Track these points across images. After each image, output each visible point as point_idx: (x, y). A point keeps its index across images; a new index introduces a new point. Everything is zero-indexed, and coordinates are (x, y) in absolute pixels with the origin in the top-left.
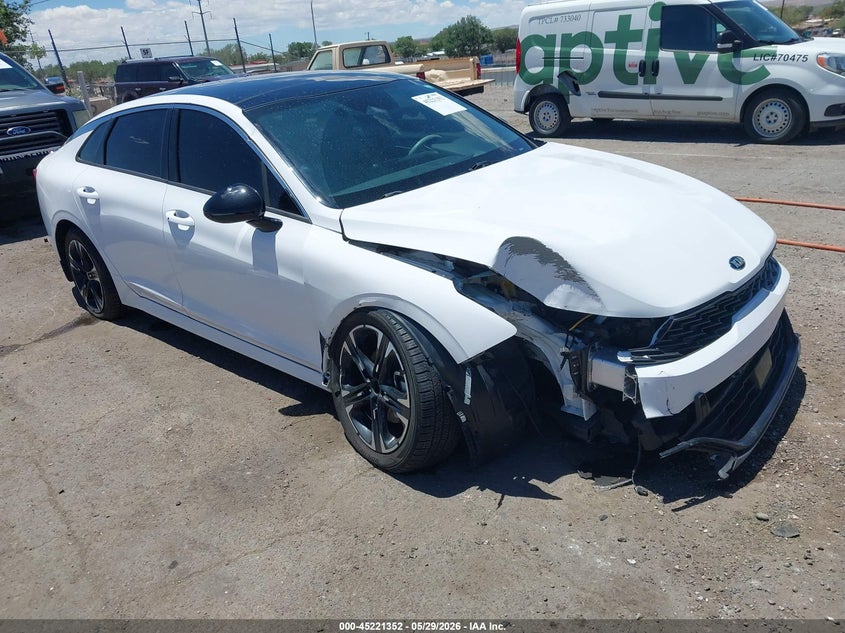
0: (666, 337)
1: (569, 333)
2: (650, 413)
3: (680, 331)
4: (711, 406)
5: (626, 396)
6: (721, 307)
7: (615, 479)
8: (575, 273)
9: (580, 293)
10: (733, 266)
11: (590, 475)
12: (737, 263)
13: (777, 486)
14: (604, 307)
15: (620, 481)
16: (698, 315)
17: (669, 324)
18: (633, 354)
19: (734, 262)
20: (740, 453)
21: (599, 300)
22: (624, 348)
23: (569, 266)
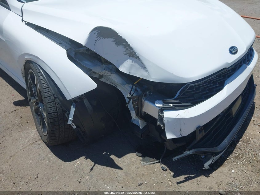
0: (184, 94)
1: (133, 85)
2: (169, 136)
3: (194, 91)
4: (205, 132)
5: (159, 123)
6: (220, 76)
7: (152, 159)
8: (135, 53)
9: (137, 65)
10: (231, 52)
11: (140, 155)
12: (233, 50)
13: (233, 171)
14: (149, 75)
15: (155, 161)
16: (205, 82)
17: (186, 87)
18: (164, 103)
19: (232, 50)
20: (217, 154)
21: (147, 71)
22: (159, 99)
23: (131, 48)
